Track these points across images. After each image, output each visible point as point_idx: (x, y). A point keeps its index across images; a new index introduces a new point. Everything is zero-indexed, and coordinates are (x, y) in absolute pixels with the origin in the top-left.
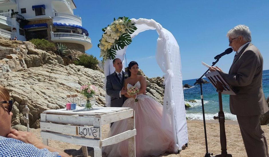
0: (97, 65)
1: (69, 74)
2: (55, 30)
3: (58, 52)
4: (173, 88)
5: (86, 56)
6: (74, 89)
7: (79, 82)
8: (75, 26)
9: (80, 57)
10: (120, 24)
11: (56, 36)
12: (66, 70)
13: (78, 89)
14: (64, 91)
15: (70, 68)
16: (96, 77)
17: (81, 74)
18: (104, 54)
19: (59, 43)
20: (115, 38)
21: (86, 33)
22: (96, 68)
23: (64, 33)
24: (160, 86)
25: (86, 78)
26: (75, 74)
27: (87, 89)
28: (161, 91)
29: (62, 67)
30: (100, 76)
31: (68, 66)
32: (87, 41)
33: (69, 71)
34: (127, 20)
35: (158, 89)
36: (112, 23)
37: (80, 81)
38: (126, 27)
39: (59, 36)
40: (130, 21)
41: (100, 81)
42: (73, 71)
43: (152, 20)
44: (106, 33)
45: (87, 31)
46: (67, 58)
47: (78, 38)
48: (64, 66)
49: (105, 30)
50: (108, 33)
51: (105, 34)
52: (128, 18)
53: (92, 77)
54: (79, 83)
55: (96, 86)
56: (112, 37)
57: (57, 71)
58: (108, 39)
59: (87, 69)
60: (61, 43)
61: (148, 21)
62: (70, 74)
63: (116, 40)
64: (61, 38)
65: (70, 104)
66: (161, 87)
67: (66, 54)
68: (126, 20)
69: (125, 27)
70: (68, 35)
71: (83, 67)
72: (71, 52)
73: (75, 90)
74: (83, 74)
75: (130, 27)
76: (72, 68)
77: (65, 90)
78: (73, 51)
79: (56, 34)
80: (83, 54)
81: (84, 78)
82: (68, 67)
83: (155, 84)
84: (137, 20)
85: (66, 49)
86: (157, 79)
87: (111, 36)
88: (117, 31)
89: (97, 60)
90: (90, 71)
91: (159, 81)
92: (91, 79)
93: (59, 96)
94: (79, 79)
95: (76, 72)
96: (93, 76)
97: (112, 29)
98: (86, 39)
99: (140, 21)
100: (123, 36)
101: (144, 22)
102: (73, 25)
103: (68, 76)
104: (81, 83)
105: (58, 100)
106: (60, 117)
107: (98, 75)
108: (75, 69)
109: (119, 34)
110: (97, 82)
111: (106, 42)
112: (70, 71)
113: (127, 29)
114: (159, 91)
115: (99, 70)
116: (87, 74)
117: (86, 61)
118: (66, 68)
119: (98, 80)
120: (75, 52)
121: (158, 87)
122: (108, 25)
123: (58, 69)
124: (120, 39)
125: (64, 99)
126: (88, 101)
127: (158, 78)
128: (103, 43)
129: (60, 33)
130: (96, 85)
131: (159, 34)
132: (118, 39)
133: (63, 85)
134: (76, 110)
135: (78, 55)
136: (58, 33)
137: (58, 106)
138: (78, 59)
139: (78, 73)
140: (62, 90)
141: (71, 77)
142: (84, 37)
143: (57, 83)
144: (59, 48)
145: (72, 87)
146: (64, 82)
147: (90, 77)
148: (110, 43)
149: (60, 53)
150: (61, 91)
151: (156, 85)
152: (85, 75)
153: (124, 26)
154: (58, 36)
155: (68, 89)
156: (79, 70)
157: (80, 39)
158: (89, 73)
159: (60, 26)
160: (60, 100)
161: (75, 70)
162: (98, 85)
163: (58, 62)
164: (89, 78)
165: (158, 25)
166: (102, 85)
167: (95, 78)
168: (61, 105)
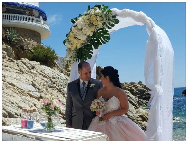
0: (55, 61)
1: (21, 72)
2: (5, 10)
3: (7, 39)
4: (160, 109)
5: (42, 47)
6: (26, 92)
7: (32, 83)
8: (30, 6)
9: (34, 48)
10: (96, 15)
11: (6, 19)
12: (17, 66)
13: (31, 93)
14: (14, 94)
15: (23, 64)
16: (54, 78)
17: (36, 73)
18: (71, 54)
19: (9, 28)
20: (88, 34)
21: (44, 17)
22: (54, 64)
23: (16, 15)
24: (133, 94)
25: (42, 79)
26: (29, 72)
27: (50, 104)
28: (134, 100)
29: (12, 61)
30: (59, 77)
31: (20, 60)
32: (44, 28)
33: (20, 67)
34: (107, 10)
35: (131, 98)
36: (85, 13)
37: (34, 82)
38: (105, 20)
39: (10, 19)
40: (110, 11)
41: (59, 84)
42: (26, 67)
43: (142, 13)
44: (76, 26)
45: (45, 14)
46: (17, 48)
47: (33, 23)
48: (14, 60)
49: (75, 21)
50: (79, 27)
51: (74, 26)
52: (107, 7)
53: (49, 78)
54: (33, 85)
55: (53, 90)
56: (84, 33)
57: (6, 66)
58: (78, 35)
59: (43, 67)
60: (11, 28)
61: (135, 14)
62: (23, 72)
63: (89, 37)
64: (12, 21)
65: (26, 121)
66: (135, 96)
67: (17, 44)
68: (105, 10)
69: (102, 20)
70: (20, 18)
71: (39, 64)
72: (23, 41)
73: (28, 93)
74: (38, 73)
75: (109, 19)
76: (25, 64)
77: (16, 92)
78: (26, 40)
79: (6, 16)
80: (39, 45)
81: (39, 78)
82: (19, 62)
83: (128, 91)
84: (121, 11)
85: (18, 37)
86: (130, 84)
87: (83, 30)
88: (91, 24)
89: (56, 54)
90: (47, 70)
91: (133, 88)
92: (48, 81)
93: (8, 100)
94: (32, 80)
95: (30, 69)
96: (51, 76)
97: (84, 21)
98: (43, 24)
99: (125, 12)
100: (99, 31)
101: (129, 15)
102: (28, 5)
103: (19, 74)
104: (36, 85)
105: (6, 105)
106: (13, 137)
107: (56, 75)
108: (28, 65)
109: (93, 29)
110: (55, 85)
111: (75, 38)
112: (22, 68)
113: (105, 23)
114: (132, 101)
115: (58, 67)
116: (42, 73)
117: (41, 55)
118: (17, 63)
119: (57, 82)
120: (28, 42)
121: (131, 95)
122: (80, 15)
123: (7, 63)
124: (94, 36)
125: (13, 104)
126: (50, 120)
127: (132, 83)
128: (71, 39)
129: (10, 14)
130: (54, 88)
131: (149, 34)
132: (91, 35)
133: (14, 85)
134: (34, 129)
135: (32, 45)
136: (8, 14)
137: (6, 112)
138: (31, 51)
139: (32, 71)
140: (12, 92)
141: (23, 76)
142: (41, 22)
143: (5, 82)
144: (9, 35)
145: (24, 89)
146: (14, 82)
147: (46, 77)
148: (80, 39)
149: (10, 41)
150: (10, 94)
151: (128, 93)
152: (40, 74)
153: (101, 17)
154: (8, 19)
155: (19, 92)
156: (33, 68)
157: (36, 24)
158: (46, 72)
159: (12, 5)
160: (9, 105)
161: (28, 67)
162: (57, 88)
163: (7, 55)
164: (45, 79)
165: (150, 20)
166: (62, 90)
167: (53, 80)
168: (10, 111)
